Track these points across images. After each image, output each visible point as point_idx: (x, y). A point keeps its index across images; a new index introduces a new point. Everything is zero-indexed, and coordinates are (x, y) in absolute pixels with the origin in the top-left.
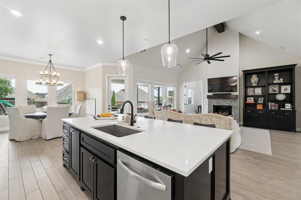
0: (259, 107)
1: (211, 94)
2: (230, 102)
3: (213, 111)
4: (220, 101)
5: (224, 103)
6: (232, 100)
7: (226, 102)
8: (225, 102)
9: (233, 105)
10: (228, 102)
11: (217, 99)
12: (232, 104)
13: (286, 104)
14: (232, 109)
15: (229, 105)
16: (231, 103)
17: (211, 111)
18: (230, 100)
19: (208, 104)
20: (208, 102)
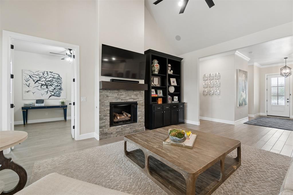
0: (160, 101)
1: (108, 79)
2: (135, 95)
3: (109, 115)
4: (121, 95)
5: (128, 98)
6: (138, 93)
7: (131, 96)
8: (128, 96)
9: (139, 100)
10: (133, 97)
11: (116, 91)
12: (137, 100)
13: (174, 97)
14: (138, 106)
15: (134, 101)
16: (136, 97)
17: (105, 116)
18: (135, 93)
19: (100, 100)
20: (100, 96)
